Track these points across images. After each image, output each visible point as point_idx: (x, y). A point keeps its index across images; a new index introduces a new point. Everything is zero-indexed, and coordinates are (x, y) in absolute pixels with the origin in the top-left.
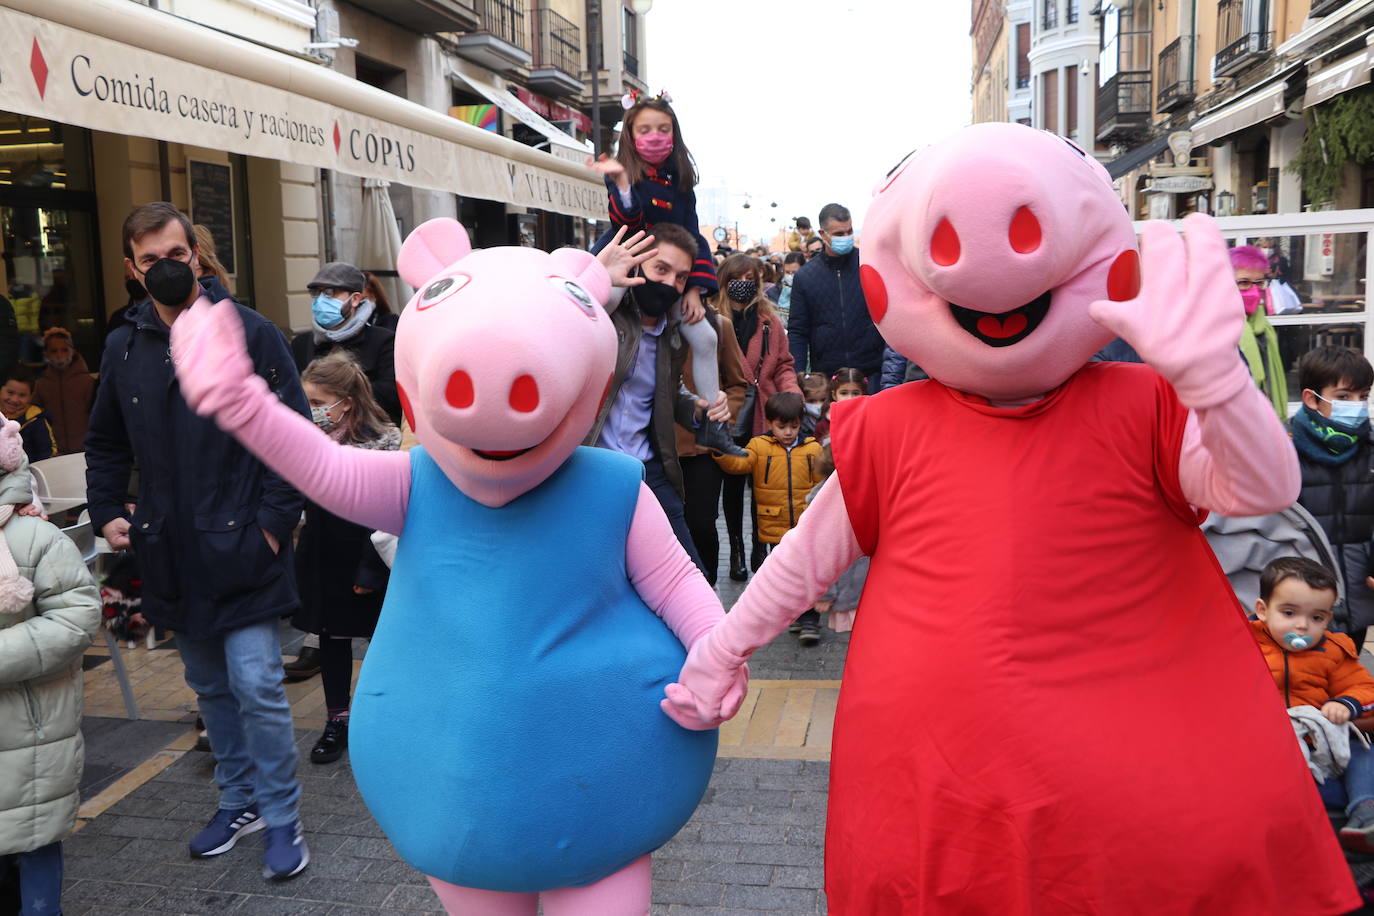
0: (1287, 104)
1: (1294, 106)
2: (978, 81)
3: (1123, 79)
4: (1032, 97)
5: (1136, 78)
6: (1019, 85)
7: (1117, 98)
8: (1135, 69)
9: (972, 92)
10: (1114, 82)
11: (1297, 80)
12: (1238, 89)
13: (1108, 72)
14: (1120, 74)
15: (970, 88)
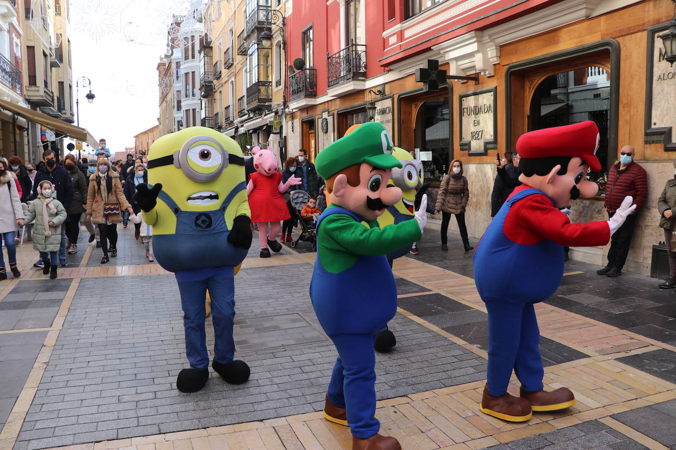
0: (235, 133)
1: (236, 134)
2: (162, 102)
3: (207, 118)
4: (183, 115)
5: (210, 118)
6: (178, 110)
7: (205, 122)
8: (210, 116)
9: (160, 106)
10: (204, 119)
11: (237, 129)
12: (230, 127)
13: (203, 116)
14: (206, 117)
15: (159, 104)
